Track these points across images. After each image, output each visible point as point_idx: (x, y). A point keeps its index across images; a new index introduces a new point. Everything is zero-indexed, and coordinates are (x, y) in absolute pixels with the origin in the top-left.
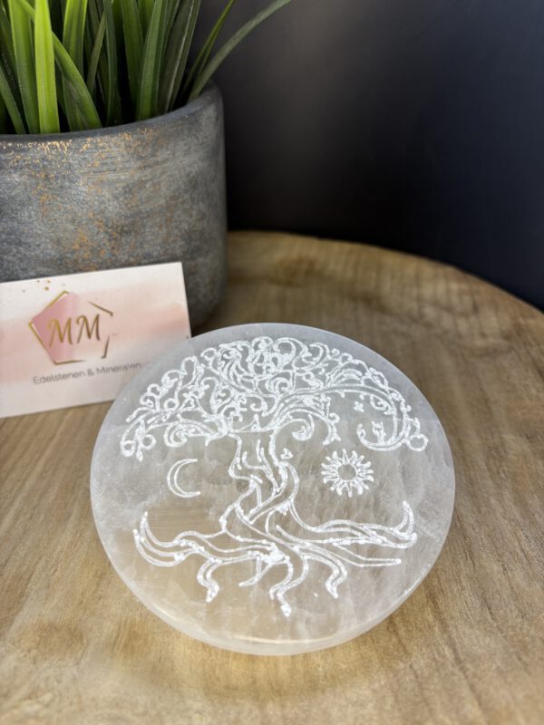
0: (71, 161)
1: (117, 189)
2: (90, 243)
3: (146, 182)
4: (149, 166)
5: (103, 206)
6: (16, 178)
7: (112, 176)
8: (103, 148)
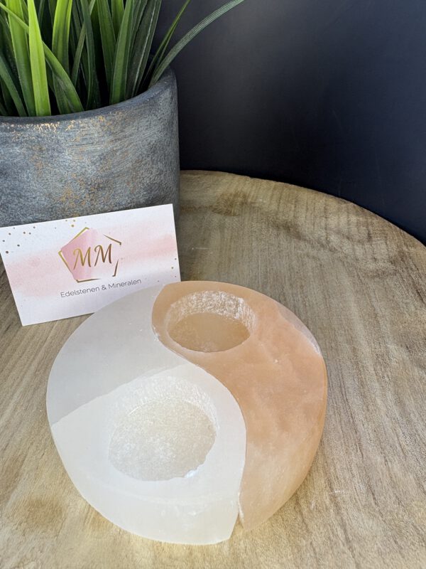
0: (59, 138)
1: (94, 157)
2: (74, 196)
3: (116, 151)
4: (119, 139)
5: (84, 170)
6: (17, 150)
7: (90, 148)
8: (84, 127)
